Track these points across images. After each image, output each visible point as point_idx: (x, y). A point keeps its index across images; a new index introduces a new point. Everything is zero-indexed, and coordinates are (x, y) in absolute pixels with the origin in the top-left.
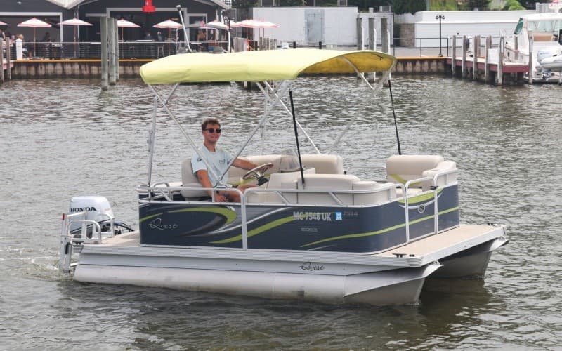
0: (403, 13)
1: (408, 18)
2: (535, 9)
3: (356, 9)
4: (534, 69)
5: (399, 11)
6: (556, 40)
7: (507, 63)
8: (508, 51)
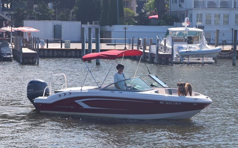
0: (105, 25)
1: (108, 28)
2: (173, 25)
3: (80, 23)
4: (175, 56)
5: (103, 24)
6: (186, 41)
7: (161, 53)
8: (161, 46)
